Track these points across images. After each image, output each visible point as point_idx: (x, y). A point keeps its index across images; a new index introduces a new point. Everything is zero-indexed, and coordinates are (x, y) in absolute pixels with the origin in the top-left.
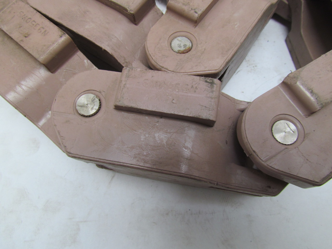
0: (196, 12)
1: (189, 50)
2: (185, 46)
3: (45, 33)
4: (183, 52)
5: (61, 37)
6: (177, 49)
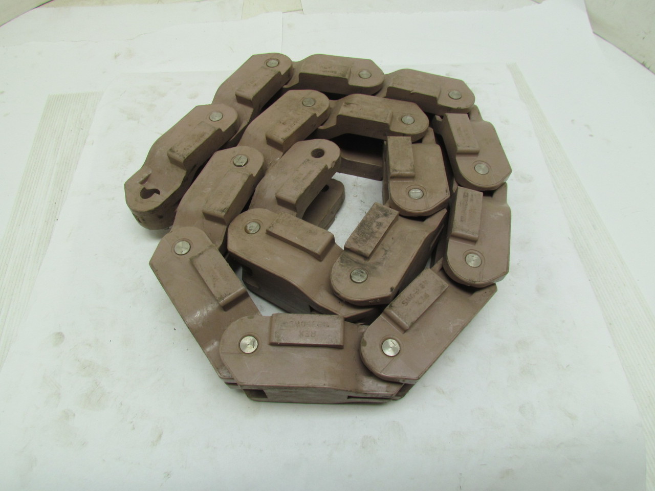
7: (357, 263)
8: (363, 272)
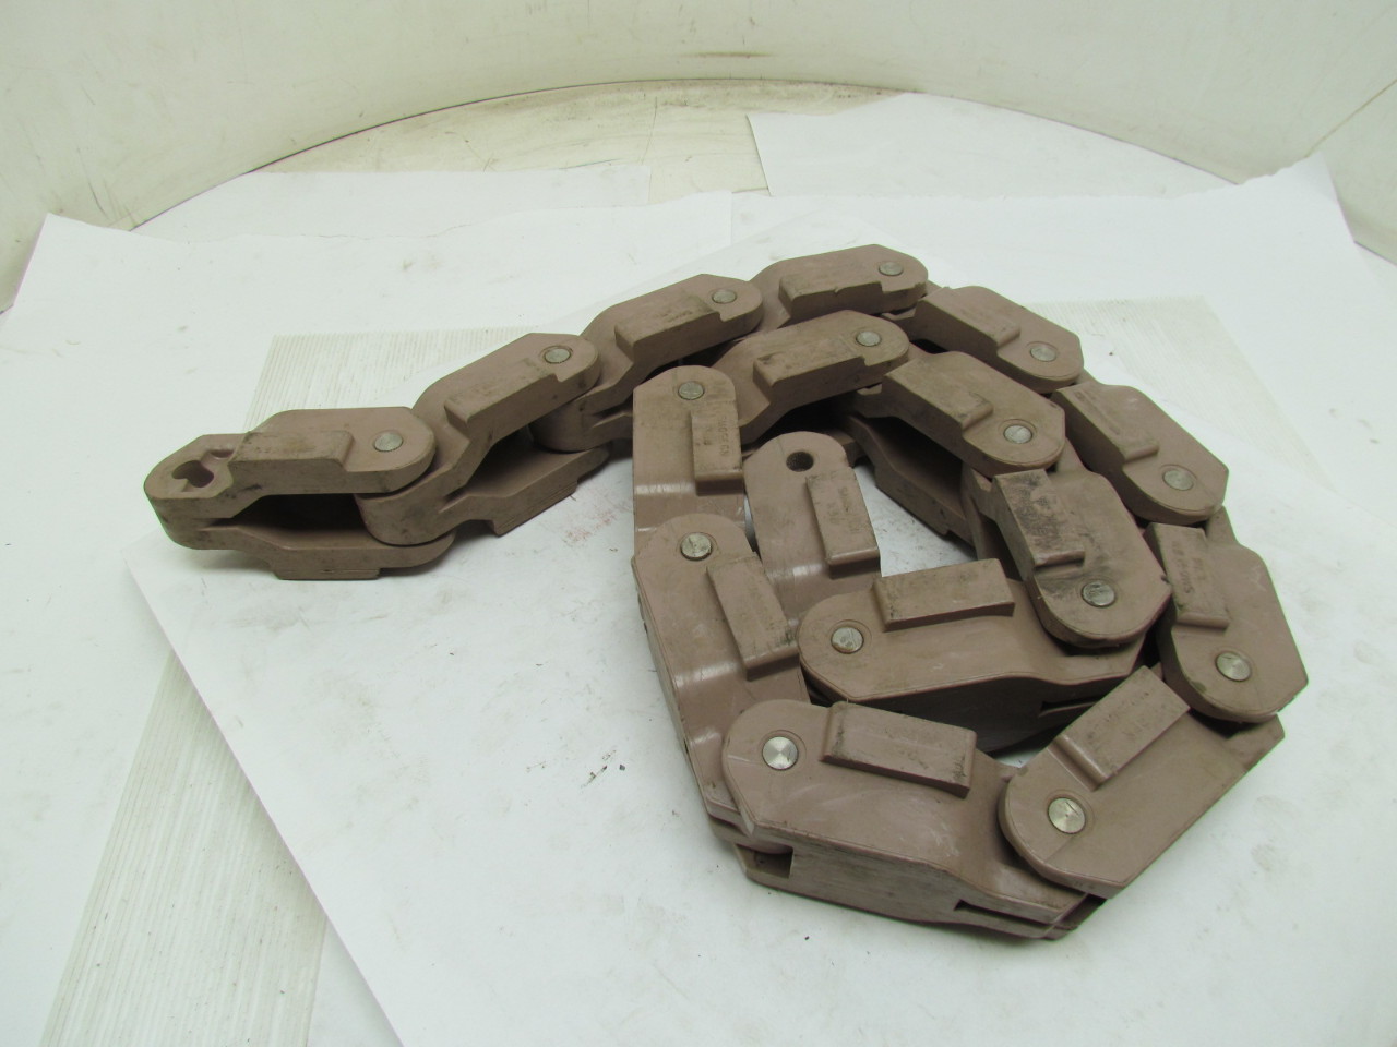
0: (892, 615)
1: (848, 653)
2: (850, 644)
3: (725, 454)
4: (839, 650)
5: (735, 468)
6: (837, 640)
7: (1074, 578)
8: (1098, 586)
